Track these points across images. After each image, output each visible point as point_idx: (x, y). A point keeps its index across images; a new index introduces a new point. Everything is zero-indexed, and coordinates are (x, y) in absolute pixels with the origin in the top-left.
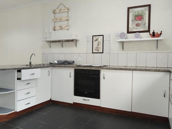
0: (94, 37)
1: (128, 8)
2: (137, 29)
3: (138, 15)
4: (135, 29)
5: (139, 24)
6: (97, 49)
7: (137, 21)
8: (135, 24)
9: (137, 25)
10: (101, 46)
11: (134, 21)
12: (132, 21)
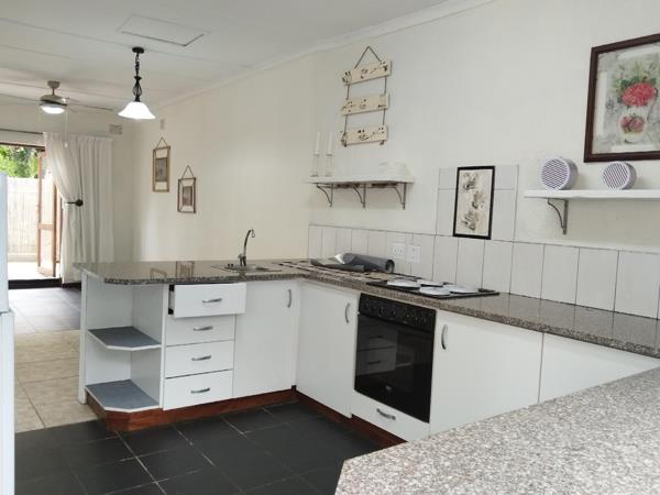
0: (461, 171)
1: (593, 49)
2: (626, 142)
3: (636, 79)
4: (619, 143)
5: (639, 121)
6: (471, 220)
7: (628, 107)
8: (621, 118)
9: (630, 125)
10: (483, 210)
11: (617, 105)
12: (610, 105)
